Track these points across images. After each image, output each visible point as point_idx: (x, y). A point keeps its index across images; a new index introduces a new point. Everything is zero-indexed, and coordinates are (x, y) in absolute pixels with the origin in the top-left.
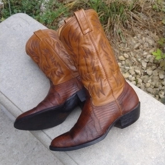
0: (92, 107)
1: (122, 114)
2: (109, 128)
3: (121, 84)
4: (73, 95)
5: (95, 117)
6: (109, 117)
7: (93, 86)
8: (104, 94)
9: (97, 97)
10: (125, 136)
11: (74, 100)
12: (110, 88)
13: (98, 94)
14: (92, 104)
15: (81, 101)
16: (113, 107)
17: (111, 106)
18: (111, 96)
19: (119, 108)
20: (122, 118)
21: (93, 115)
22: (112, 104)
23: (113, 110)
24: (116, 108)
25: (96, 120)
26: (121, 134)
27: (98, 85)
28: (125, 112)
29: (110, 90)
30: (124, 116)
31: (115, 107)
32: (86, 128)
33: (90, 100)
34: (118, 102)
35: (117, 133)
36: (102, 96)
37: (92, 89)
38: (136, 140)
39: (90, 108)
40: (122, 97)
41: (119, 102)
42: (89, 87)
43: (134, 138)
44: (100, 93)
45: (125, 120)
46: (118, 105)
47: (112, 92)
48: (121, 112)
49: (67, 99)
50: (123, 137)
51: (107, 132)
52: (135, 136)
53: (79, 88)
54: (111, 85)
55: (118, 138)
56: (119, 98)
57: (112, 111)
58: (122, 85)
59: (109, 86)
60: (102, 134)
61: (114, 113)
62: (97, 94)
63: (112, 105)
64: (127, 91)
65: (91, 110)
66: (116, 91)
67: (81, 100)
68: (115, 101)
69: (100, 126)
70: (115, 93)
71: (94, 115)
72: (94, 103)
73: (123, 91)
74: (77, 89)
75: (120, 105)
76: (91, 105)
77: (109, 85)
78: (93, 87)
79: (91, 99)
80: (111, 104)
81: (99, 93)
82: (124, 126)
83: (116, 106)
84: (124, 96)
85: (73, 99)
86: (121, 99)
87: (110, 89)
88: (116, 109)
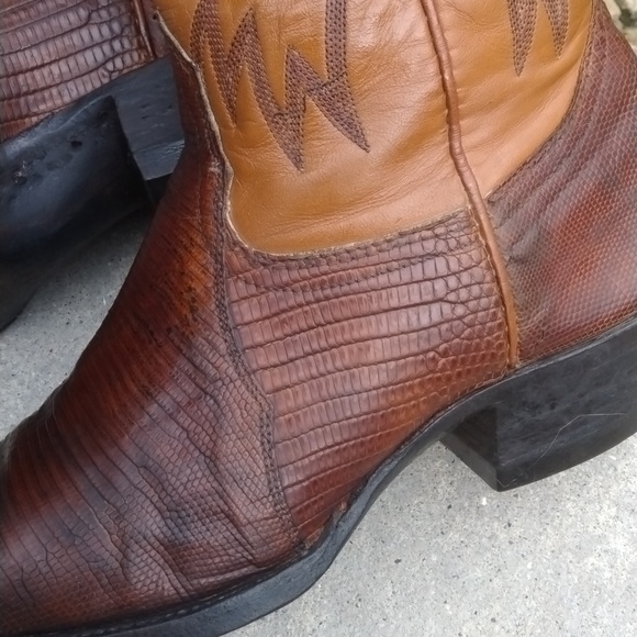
0: (217, 256)
1: (524, 356)
2: (369, 490)
3: (559, 38)
4: (79, 102)
5: (228, 367)
6: (384, 378)
7: (243, 27)
8: (357, 135)
9: (277, 157)
10: (516, 532)
11: (78, 156)
12: (432, 68)
13: (290, 119)
14: (222, 224)
15: (135, 172)
16: (439, 285)
17: (417, 272)
18: (435, 154)
19: (501, 302)
20: (511, 394)
21: (214, 347)
22: (429, 245)
23: (435, 308)
24: (463, 294)
25: (238, 400)
26: (479, 507)
27: (298, 18)
28: (547, 340)
29: (432, 95)
30: (540, 378)
31: (452, 282)
32: (126, 466)
33: (206, 176)
34: (497, 234)
35: (443, 486)
36: (333, 151)
37: (233, 61)
38: (607, 575)
39: (193, 267)
40: (544, 177)
41: (504, 233)
42: (204, 38)
43: (591, 560)
44: (318, 116)
45: (545, 414)
46: (491, 266)
47: (448, 110)
48: (515, 340)
49: (10, 139)
50: (493, 537)
51: (345, 527)
52: (601, 538)
53: (141, 47)
54: (449, 36)
55: (453, 536)
56: (508, 196)
57: (425, 321)
58: (570, 51)
59: (427, 49)
60: (281, 543)
61: (435, 341)
62: (276, 117)
63: (424, 258)
64: (607, 124)
65: (199, 290)
66: (490, 105)
67: (141, 164)
68: (471, 218)
69: (274, 469)
70: (473, 134)
71: (223, 347)
72: (236, 218)
73: (568, 115)
74: (121, 54)
75: (512, 269)
76: (206, 237)
77: (421, 32)
78: (238, 42)
79: (214, 169)
80: (417, 249)
81: (298, 111)
82: (526, 465)
83: (465, 278)
84: (573, 174)
85: (76, 144)
86: (531, 204)
87: (433, 84)
88: (460, 310)
